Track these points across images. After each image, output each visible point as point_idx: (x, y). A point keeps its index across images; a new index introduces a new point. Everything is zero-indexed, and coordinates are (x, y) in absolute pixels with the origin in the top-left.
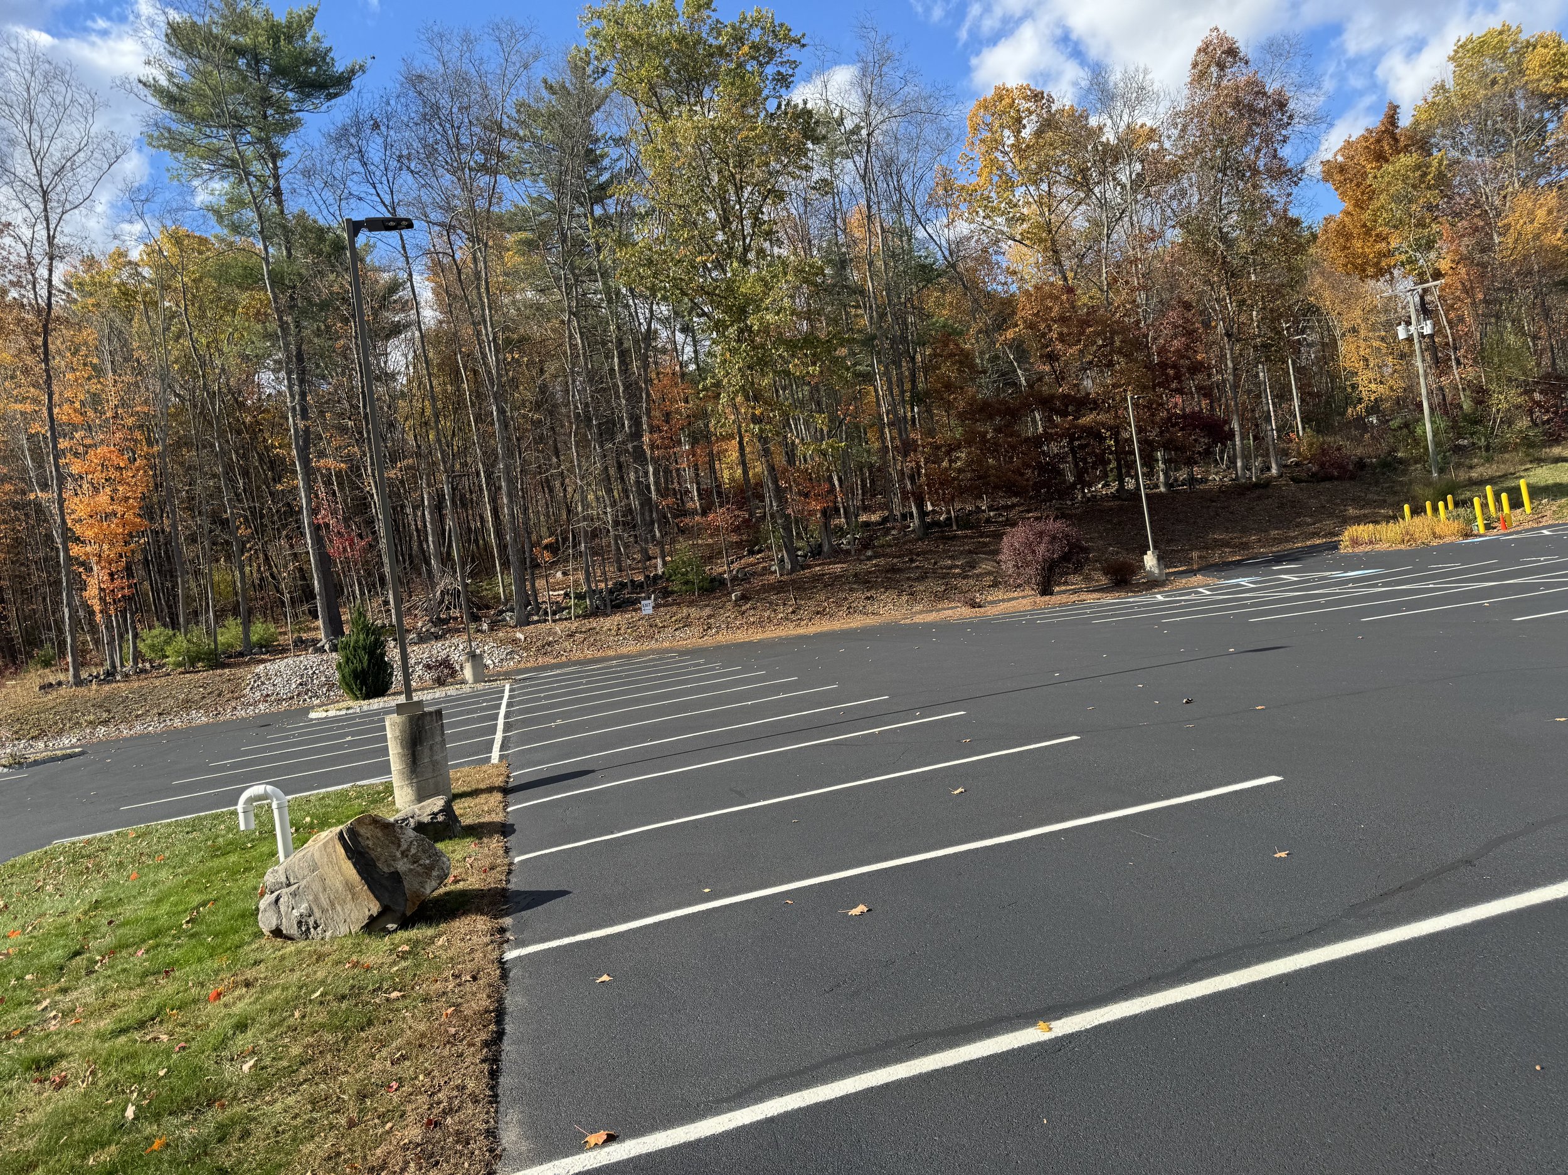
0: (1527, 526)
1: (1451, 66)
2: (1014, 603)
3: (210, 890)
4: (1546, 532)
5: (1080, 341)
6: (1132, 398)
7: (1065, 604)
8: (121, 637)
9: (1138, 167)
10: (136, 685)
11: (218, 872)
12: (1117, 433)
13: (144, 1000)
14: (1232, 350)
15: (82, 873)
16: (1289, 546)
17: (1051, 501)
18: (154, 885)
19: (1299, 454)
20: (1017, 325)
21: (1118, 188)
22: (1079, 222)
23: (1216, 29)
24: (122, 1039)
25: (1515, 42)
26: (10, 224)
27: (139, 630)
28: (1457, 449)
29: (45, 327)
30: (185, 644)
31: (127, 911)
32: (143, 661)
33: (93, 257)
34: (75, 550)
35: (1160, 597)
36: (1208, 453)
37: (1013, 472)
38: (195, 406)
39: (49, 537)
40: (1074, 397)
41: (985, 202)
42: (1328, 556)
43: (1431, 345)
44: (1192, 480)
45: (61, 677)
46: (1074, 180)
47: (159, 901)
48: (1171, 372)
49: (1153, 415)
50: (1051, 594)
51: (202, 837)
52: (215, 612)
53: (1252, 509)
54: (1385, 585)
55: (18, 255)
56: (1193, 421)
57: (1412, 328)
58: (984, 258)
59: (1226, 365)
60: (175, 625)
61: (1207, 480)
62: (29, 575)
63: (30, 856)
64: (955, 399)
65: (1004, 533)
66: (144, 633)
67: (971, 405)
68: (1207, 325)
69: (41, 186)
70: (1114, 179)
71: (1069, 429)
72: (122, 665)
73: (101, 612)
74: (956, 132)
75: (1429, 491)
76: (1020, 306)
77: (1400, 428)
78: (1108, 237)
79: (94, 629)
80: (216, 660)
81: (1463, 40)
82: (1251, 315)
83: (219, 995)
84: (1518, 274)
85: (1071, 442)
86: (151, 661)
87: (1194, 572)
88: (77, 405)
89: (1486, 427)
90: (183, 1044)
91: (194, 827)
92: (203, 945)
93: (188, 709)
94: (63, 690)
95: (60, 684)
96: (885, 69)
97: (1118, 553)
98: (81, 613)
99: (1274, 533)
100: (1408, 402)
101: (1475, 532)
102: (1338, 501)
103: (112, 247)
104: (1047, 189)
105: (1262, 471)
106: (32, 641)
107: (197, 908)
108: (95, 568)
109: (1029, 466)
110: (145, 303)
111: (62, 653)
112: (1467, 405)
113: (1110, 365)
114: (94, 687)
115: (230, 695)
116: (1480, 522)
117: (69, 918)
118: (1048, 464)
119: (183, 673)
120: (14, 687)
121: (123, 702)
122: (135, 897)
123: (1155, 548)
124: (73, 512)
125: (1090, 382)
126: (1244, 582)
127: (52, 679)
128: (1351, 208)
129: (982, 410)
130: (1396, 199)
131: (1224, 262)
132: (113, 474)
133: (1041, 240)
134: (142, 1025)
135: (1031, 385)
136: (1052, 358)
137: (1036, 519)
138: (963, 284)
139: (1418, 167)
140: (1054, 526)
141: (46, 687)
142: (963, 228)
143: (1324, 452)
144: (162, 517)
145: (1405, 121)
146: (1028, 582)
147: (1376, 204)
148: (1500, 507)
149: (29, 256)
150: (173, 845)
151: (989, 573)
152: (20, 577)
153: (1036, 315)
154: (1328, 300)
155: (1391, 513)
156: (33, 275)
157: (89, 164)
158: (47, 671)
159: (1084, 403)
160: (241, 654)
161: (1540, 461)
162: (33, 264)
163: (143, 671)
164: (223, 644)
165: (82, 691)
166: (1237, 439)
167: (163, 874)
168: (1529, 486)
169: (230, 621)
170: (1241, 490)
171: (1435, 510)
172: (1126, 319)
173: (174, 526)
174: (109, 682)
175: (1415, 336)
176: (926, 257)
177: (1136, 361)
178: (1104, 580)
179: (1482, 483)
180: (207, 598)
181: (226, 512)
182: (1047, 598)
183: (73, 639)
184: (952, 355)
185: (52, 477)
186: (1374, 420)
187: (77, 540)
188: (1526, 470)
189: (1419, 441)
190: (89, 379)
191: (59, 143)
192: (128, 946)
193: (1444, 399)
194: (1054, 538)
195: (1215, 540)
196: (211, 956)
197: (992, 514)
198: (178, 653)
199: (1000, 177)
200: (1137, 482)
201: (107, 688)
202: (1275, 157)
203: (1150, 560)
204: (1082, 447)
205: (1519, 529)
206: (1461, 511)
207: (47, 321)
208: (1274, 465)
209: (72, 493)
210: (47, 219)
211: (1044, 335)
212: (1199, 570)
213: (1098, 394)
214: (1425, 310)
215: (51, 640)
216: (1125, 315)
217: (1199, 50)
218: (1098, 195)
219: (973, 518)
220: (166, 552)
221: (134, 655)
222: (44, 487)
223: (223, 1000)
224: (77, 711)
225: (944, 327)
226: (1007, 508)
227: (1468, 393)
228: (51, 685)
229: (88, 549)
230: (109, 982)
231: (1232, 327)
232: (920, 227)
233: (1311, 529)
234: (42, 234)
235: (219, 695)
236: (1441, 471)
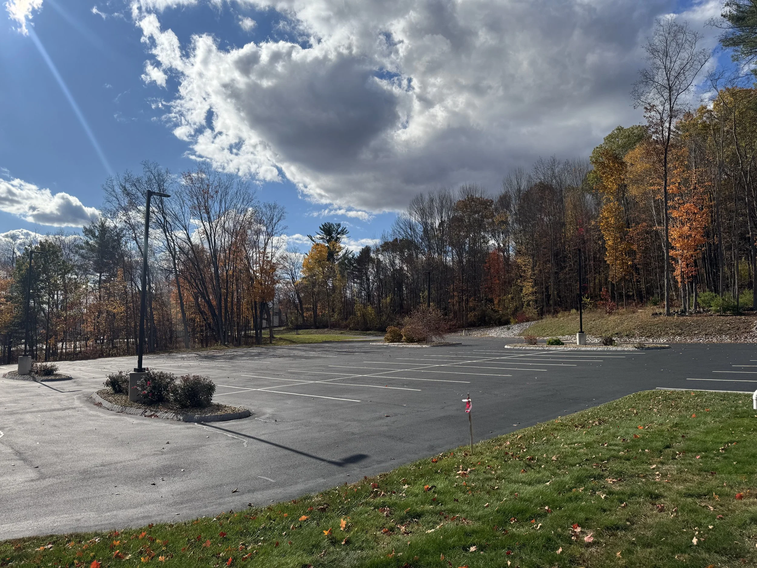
3: (734, 435)
8: (689, 294)
10: (695, 318)
11: (738, 427)
13: (700, 483)
15: (669, 407)
18: (705, 423)
24: (690, 500)
26: (654, 106)
27: (698, 292)
29: (666, 150)
30: (721, 301)
31: (691, 433)
32: (699, 308)
33: (690, 112)
34: (672, 253)
38: (736, 179)
39: (660, 247)
45: (661, 311)
47: (707, 433)
51: (729, 405)
52: (738, 285)
55: (657, 119)
60: (716, 291)
62: (650, 263)
63: (646, 392)
66: (701, 294)
69: (669, 85)
72: (689, 308)
73: (681, 282)
79: (677, 289)
80: (737, 311)
83: (741, 497)
86: (703, 308)
88: (677, 185)
90: (721, 516)
91: (724, 397)
92: (731, 465)
93: (721, 335)
94: (662, 317)
95: (661, 314)
98: (672, 282)
103: (698, 106)
106: (650, 292)
107: (727, 443)
108: (680, 261)
110: (714, 129)
111: (662, 299)
114: (676, 317)
115: (744, 330)
117: (664, 428)
119: (719, 316)
120: (641, 312)
121: (688, 326)
122: (695, 427)
124: (672, 235)
127: (657, 311)
132: (692, 216)
134: (699, 496)
141: (655, 314)
144: (714, 236)
149: (661, 118)
150: (714, 405)
152: (647, 264)
156: (662, 127)
157: (692, 68)
158: (655, 307)
160: (752, 309)
162: (663, 122)
163: (699, 312)
164: (741, 303)
165: (670, 318)
167: (709, 419)
169: (746, 291)
173: (720, 242)
174: (682, 316)
180: (734, 278)
181: (749, 233)
183: (668, 294)
185: (663, 219)
187: (672, 248)
190: (684, 171)
191: (678, 62)
192: (692, 452)
196: (736, 473)
198: (717, 305)
201: (681, 318)
207: (667, 146)
209: (672, 226)
210: (670, 100)
215: (658, 293)
220: (714, 254)
221: (695, 304)
222: (660, 223)
223: (744, 501)
224: (667, 327)
228: (656, 314)
229: (677, 252)
230: (683, 467)
234: (667, 107)
235: (738, 329)
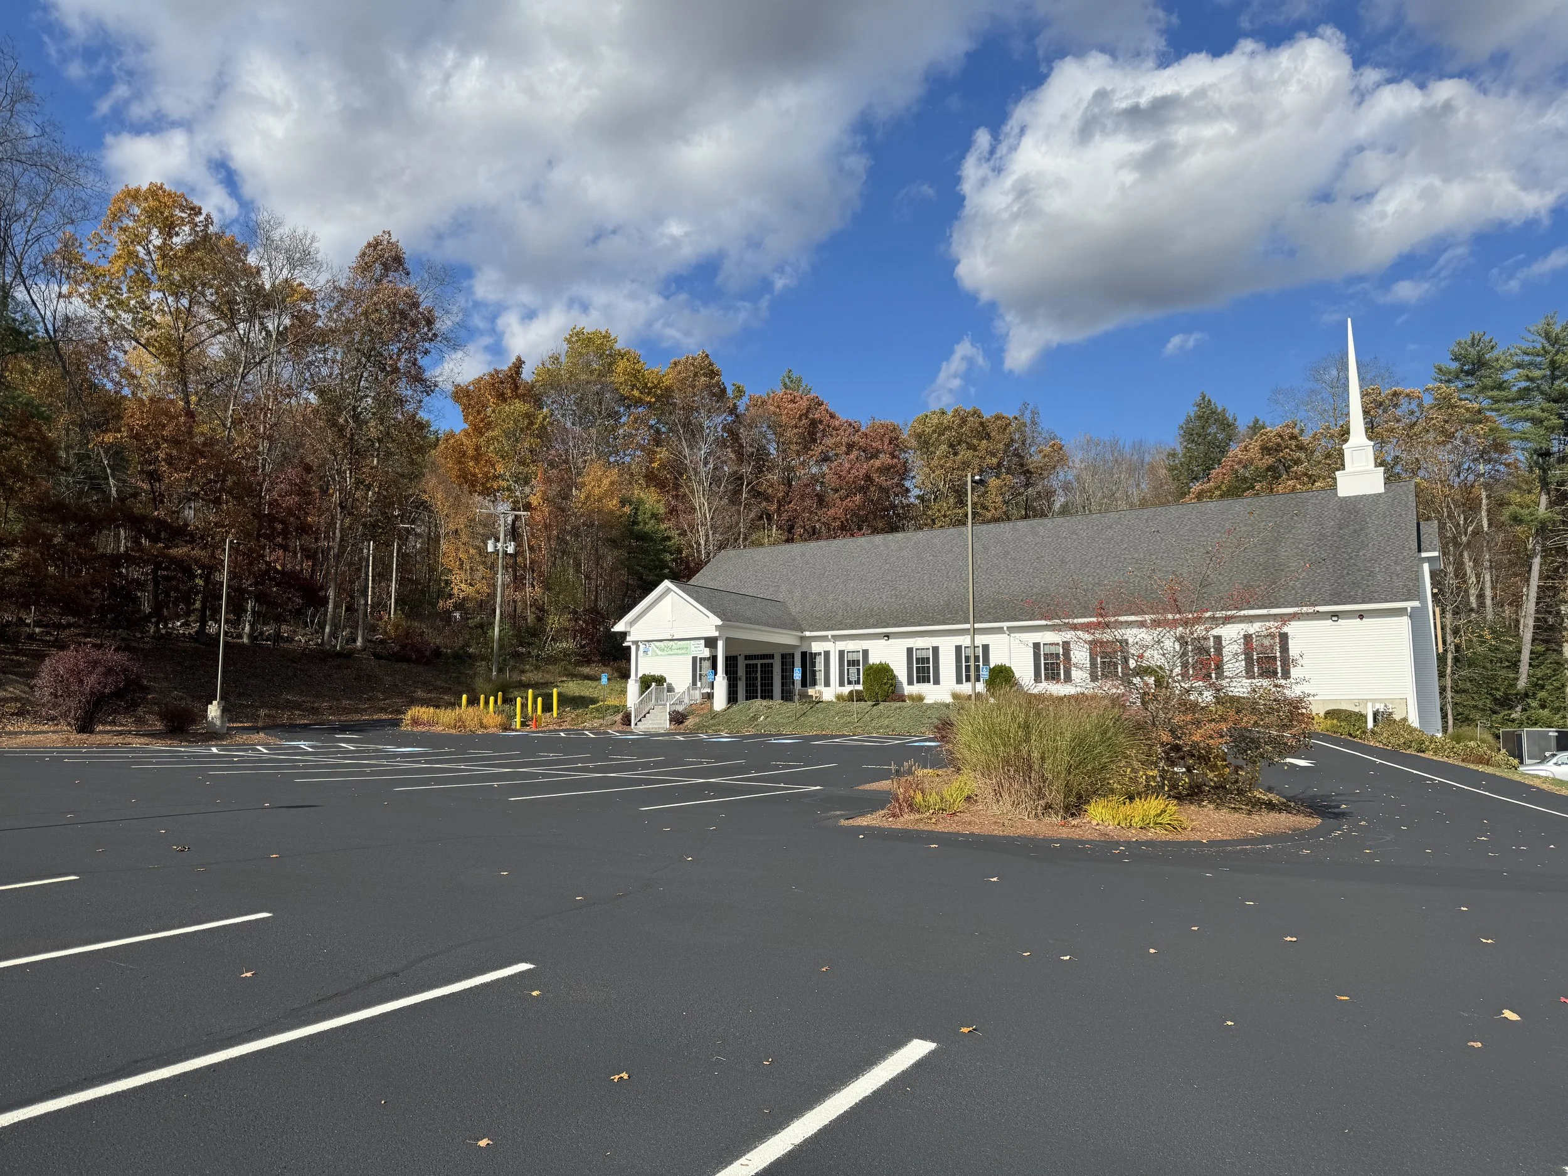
0: (551, 727)
1: (565, 346)
2: (41, 737)
4: (562, 734)
5: (188, 469)
6: (231, 542)
7: (105, 745)
9: (287, 321)
12: (209, 574)
14: (342, 521)
16: (357, 717)
17: (117, 629)
19: (386, 632)
20: (120, 431)
21: (264, 333)
22: (215, 350)
23: (389, 233)
25: (611, 348)
28: (517, 656)
35: (214, 750)
36: (298, 613)
37: (77, 587)
40: (170, 525)
41: (112, 292)
42: (389, 731)
43: (513, 562)
44: (277, 637)
46: (218, 309)
48: (279, 527)
49: (251, 564)
50: (92, 732)
53: (329, 676)
54: (427, 762)
56: (290, 579)
57: (499, 545)
58: (99, 349)
59: (334, 533)
61: (293, 640)
64: (21, 488)
65: (48, 655)
67: (40, 500)
68: (324, 491)
70: (262, 324)
71: (157, 556)
74: (96, 209)
75: (488, 687)
76: (129, 412)
77: (476, 627)
78: (243, 377)
81: (578, 329)
82: (367, 494)
84: (584, 524)
85: (154, 571)
87: (257, 730)
89: (540, 640)
96: (18, 106)
97: (182, 698)
99: (345, 703)
100: (486, 605)
101: (513, 727)
102: (410, 683)
104: (187, 306)
105: (347, 641)
109: (96, 585)
112: (531, 618)
113: (217, 501)
116: (518, 719)
118: (123, 587)
123: (222, 698)
125: (192, 512)
126: (303, 745)
128: (470, 430)
129: (56, 510)
130: (507, 434)
131: (351, 439)
133: (169, 354)
135: (122, 499)
136: (153, 477)
137: (94, 646)
138: (64, 367)
139: (527, 415)
140: (112, 656)
142: (77, 307)
143: (407, 635)
145: (527, 375)
146: (65, 715)
147: (490, 434)
148: (535, 709)
151: (16, 699)
153: (146, 428)
154: (439, 500)
155: (452, 700)
159: (178, 532)
161: (573, 676)
166: (331, 606)
168: (559, 694)
170: (324, 656)
171: (487, 703)
172: (244, 462)
175: (501, 550)
176: (22, 323)
177: (245, 505)
178: (159, 726)
179: (528, 686)
182: (85, 736)
184: (29, 439)
186: (457, 615)
188: (562, 681)
189: (488, 642)
193: (515, 611)
194: (109, 671)
195: (288, 701)
197: (37, 630)
199: (137, 273)
200: (218, 628)
202: (414, 364)
203: (214, 711)
204: (166, 578)
205: (545, 729)
206: (507, 707)
208: (360, 639)
211: (149, 451)
212: (263, 729)
213: (197, 528)
214: (514, 533)
216: (243, 458)
217: (369, 245)
218: (242, 332)
219: (10, 631)
225: (27, 404)
226: (59, 627)
227: (533, 609)
231: (347, 500)
232: (22, 288)
233: (381, 704)
236: (500, 670)
